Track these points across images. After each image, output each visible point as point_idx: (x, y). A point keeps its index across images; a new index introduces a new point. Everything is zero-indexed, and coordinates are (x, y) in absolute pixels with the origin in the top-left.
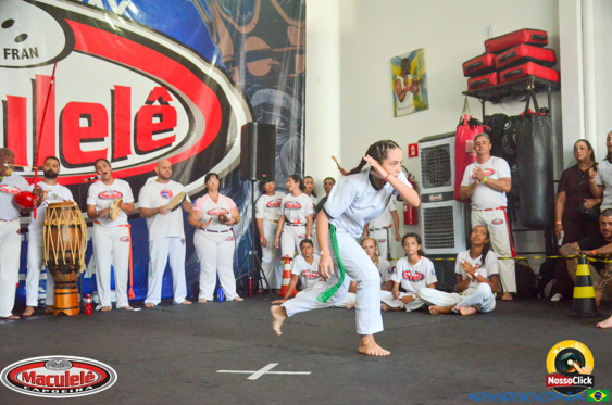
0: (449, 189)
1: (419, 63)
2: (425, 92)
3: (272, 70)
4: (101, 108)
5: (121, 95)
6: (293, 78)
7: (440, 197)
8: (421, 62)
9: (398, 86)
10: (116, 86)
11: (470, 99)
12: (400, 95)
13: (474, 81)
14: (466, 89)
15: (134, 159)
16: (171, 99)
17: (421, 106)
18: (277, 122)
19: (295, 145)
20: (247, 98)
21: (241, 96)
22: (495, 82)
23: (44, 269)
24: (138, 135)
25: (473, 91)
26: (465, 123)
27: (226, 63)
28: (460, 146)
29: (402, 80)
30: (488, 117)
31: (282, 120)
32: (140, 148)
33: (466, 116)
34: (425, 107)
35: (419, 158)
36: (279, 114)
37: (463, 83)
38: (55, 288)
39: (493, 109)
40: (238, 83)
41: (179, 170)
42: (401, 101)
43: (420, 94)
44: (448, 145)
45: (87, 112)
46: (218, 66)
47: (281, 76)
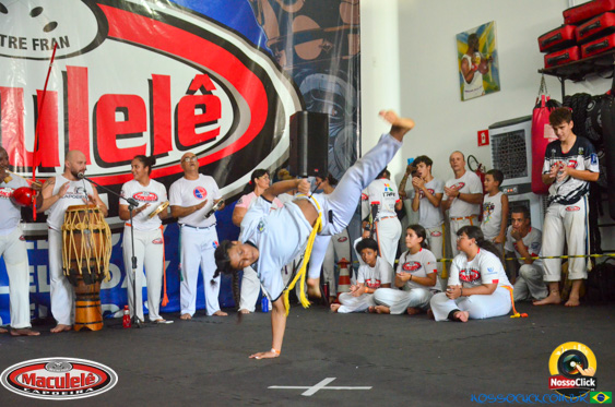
0: (526, 180)
1: (489, 38)
2: (495, 71)
3: (323, 53)
4: (137, 100)
5: (159, 85)
6: (347, 61)
7: (515, 188)
8: (491, 38)
9: (465, 66)
10: (153, 75)
11: (547, 77)
12: (467, 76)
13: (551, 57)
14: (542, 66)
16: (215, 89)
17: (492, 87)
18: (329, 110)
19: (351, 135)
20: (296, 85)
21: (288, 82)
22: (576, 57)
25: (551, 68)
26: (543, 105)
27: (272, 47)
28: (537, 131)
29: (469, 58)
30: (569, 97)
31: (335, 108)
33: (543, 97)
34: (497, 89)
35: (490, 147)
36: (332, 103)
37: (540, 59)
39: (573, 89)
40: (285, 68)
41: (223, 166)
42: (469, 82)
43: (490, 73)
44: (523, 131)
45: (122, 105)
46: (263, 50)
47: (333, 58)
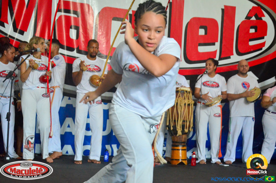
10: (225, 6)
15: (235, 58)
16: (264, 16)
23: (167, 132)
24: (239, 41)
32: (240, 50)
38: (173, 146)
45: (204, 25)
